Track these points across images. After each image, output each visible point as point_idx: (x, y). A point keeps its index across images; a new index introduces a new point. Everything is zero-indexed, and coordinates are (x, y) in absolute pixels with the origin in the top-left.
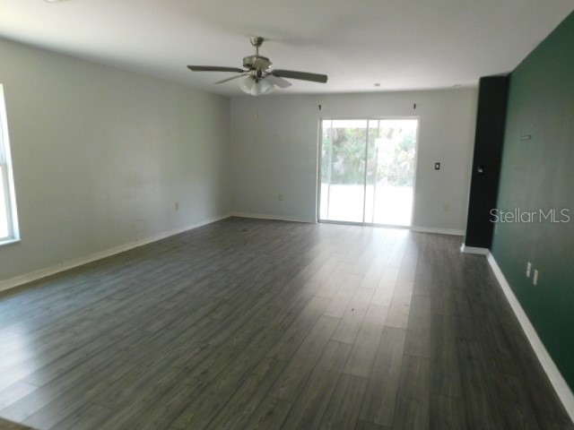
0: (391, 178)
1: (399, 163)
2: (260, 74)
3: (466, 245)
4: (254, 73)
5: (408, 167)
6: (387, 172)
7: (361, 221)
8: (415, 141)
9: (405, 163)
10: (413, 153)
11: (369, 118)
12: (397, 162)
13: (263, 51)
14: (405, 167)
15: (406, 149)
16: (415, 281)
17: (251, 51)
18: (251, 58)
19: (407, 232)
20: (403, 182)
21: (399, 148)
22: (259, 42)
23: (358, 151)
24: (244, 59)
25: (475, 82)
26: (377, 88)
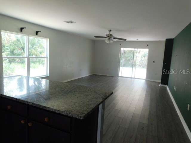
0: (140, 66)
1: (142, 61)
2: (110, 38)
3: (161, 84)
4: (109, 38)
5: (145, 62)
6: (138, 64)
7: (131, 77)
8: (147, 54)
9: (144, 61)
10: (147, 58)
11: (134, 48)
12: (141, 61)
13: (111, 33)
14: (144, 62)
15: (144, 57)
16: (146, 91)
17: (108, 33)
18: (108, 34)
19: (144, 80)
20: (143, 67)
21: (142, 56)
22: (110, 31)
23: (129, 57)
24: (107, 35)
25: (165, 40)
26: (137, 40)
